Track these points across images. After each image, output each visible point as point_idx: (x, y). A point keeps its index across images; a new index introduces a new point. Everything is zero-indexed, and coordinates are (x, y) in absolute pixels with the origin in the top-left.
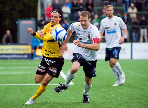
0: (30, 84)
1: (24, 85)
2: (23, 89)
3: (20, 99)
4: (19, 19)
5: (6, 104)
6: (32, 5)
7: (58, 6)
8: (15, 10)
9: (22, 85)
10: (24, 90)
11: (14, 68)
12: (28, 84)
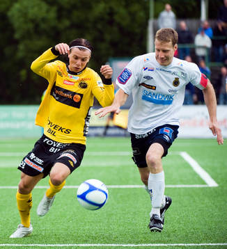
0: (134, 184)
1: (121, 187)
2: (119, 195)
3: (112, 214)
4: (110, 59)
5: (85, 224)
6: (138, 31)
7: (186, 34)
8: (102, 40)
9: (117, 187)
10: (121, 196)
11: (101, 153)
12: (130, 184)
